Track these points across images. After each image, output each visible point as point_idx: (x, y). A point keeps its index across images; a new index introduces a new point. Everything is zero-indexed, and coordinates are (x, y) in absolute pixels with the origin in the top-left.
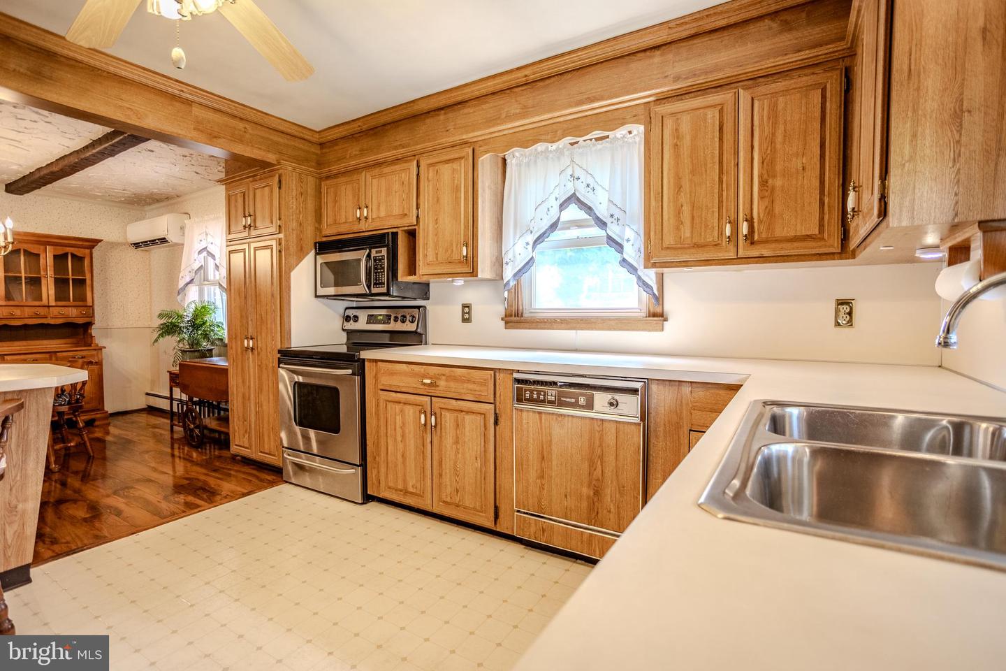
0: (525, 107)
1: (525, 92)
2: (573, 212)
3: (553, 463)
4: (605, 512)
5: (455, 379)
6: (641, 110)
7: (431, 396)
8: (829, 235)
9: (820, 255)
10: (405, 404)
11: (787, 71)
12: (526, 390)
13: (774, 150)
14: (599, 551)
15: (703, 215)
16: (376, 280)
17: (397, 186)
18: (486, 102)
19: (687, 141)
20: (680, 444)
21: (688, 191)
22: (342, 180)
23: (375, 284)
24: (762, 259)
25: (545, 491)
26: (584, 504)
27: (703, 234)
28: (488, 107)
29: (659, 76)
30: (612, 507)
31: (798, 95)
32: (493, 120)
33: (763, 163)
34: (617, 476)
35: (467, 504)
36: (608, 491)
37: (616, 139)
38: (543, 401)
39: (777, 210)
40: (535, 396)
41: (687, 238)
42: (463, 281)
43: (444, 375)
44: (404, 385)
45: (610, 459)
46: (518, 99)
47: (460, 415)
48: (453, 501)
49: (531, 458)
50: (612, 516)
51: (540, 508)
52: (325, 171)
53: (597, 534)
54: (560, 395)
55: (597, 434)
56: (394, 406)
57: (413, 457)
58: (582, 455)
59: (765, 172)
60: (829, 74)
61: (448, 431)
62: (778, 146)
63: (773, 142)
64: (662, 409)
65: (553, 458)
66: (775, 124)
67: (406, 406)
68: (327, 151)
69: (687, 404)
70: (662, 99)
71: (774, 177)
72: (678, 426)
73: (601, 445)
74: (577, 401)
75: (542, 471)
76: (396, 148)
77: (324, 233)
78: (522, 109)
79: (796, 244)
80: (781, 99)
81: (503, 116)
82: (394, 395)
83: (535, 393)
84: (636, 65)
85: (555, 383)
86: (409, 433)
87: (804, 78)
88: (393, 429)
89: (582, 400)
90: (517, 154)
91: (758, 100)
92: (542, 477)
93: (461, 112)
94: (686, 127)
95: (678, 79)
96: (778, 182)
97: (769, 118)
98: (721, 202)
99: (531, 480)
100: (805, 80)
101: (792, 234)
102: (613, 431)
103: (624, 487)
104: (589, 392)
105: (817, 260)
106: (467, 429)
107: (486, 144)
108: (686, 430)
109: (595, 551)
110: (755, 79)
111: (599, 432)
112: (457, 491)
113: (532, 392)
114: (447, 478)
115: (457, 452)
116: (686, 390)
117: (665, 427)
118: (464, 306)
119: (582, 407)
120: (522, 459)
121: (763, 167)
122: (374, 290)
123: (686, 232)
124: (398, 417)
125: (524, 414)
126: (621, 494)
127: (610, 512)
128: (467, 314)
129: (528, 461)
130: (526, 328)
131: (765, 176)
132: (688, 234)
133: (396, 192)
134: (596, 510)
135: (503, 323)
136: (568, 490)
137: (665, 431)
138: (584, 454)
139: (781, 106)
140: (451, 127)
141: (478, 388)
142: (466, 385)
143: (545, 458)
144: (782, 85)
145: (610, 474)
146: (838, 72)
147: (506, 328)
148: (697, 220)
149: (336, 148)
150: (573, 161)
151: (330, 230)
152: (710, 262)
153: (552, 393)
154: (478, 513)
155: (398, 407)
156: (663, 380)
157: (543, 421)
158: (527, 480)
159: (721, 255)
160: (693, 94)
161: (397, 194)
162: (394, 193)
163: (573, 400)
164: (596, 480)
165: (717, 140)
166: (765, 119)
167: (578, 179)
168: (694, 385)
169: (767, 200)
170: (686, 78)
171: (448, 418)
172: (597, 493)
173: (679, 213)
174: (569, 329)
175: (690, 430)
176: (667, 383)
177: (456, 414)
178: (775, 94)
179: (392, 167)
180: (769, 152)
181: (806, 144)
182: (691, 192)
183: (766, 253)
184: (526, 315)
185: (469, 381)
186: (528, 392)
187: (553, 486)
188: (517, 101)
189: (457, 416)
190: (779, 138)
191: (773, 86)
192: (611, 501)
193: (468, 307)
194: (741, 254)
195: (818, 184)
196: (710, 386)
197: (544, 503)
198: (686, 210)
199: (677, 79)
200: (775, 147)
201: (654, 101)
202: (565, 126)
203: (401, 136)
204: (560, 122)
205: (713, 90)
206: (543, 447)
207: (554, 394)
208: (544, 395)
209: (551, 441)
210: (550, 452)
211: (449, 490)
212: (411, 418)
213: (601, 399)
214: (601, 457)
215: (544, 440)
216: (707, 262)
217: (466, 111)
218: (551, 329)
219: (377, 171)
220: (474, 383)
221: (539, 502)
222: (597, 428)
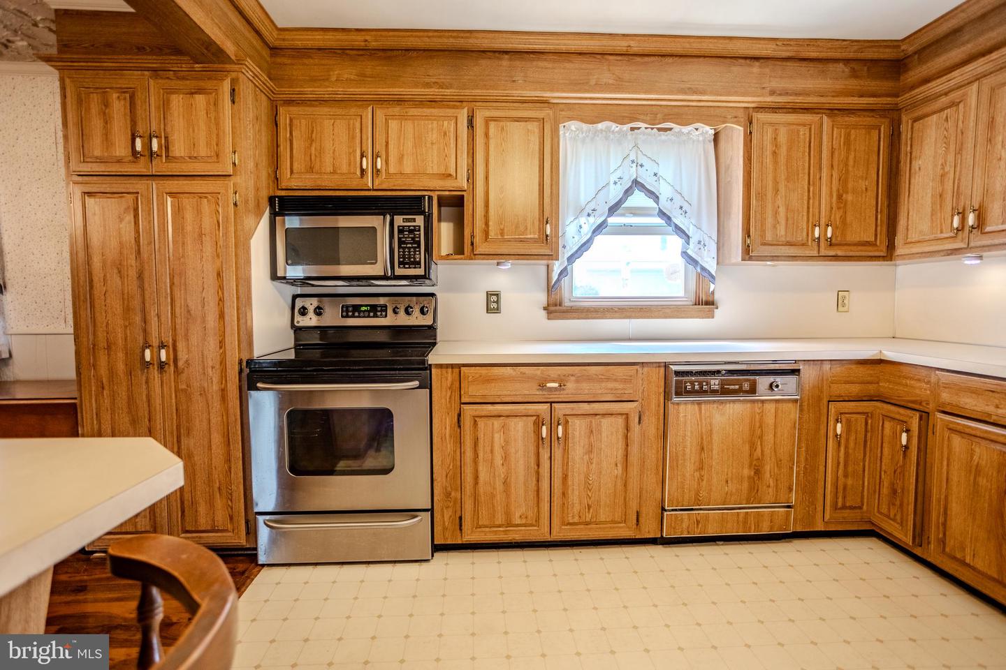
0: (620, 79)
1: (620, 63)
2: (638, 199)
3: (714, 452)
4: (765, 487)
5: (589, 379)
6: (741, 114)
7: (551, 403)
8: (880, 243)
9: (871, 257)
10: (508, 416)
11: (854, 110)
12: (686, 382)
13: (847, 171)
14: (755, 526)
15: (795, 218)
16: (404, 258)
17: (435, 136)
18: (570, 61)
19: (783, 151)
20: (820, 414)
21: (784, 194)
22: (324, 110)
23: (400, 263)
24: (836, 258)
25: (705, 482)
26: (746, 485)
27: (795, 233)
28: (574, 68)
29: (757, 85)
30: (771, 483)
31: (864, 131)
32: (580, 84)
33: (840, 180)
34: (775, 452)
35: (602, 518)
36: (767, 468)
37: (681, 133)
38: (706, 392)
39: (848, 220)
40: (697, 387)
41: (782, 236)
42: (509, 264)
43: (573, 375)
44: (509, 393)
45: (769, 438)
46: (611, 68)
47: (595, 420)
48: (583, 519)
49: (688, 451)
50: (770, 490)
51: (698, 502)
52: (287, 92)
53: (753, 510)
54: (722, 384)
55: (757, 416)
56: (490, 421)
57: (521, 479)
58: (743, 439)
59: (841, 188)
60: (883, 120)
61: (577, 440)
62: (850, 169)
63: (846, 165)
64: (807, 385)
65: (714, 447)
66: (848, 150)
67: (511, 419)
68: (288, 61)
69: (827, 380)
70: (760, 108)
71: (847, 193)
72: (820, 399)
73: (761, 426)
74: (741, 387)
75: (701, 462)
76: (428, 85)
77: (284, 184)
78: (617, 80)
79: (860, 248)
80: (853, 131)
81: (593, 82)
82: (490, 407)
83: (696, 384)
84: (737, 69)
85: (719, 372)
86: (517, 452)
87: (869, 119)
88: (489, 451)
89: (746, 385)
90: (573, 128)
91: (837, 128)
92: (701, 468)
93: (535, 63)
94: (783, 138)
95: (774, 93)
96: (850, 197)
97: (844, 144)
98: (808, 208)
99: (688, 475)
100: (868, 120)
101: (858, 239)
102: (773, 411)
103: (781, 461)
104: (752, 377)
105: (869, 261)
106: (604, 435)
107: (570, 110)
108: (825, 401)
109: (750, 527)
110: (833, 112)
111: (759, 414)
112: (589, 507)
113: (692, 383)
114: (575, 496)
115: (590, 461)
116: (827, 367)
117: (809, 402)
118: (489, 294)
119: (747, 392)
120: (677, 456)
121: (839, 184)
122: (399, 271)
123: (781, 230)
124: (496, 435)
125: (682, 407)
126: (779, 467)
127: (769, 486)
128: (493, 302)
129: (684, 454)
130: (574, 318)
131: (841, 191)
132: (783, 233)
133: (432, 144)
134: (756, 489)
135: (544, 313)
136: (730, 475)
137: (808, 405)
138: (745, 437)
139: (853, 137)
140: (519, 77)
141: (621, 386)
142: (603, 385)
143: (705, 448)
144: (852, 119)
145: (769, 451)
146: (889, 120)
147: (548, 319)
148: (790, 222)
149: (306, 61)
150: (636, 145)
151: (297, 181)
152: (797, 258)
153: (715, 383)
154: (616, 525)
155: (497, 423)
156: (808, 360)
157: (703, 411)
158: (684, 476)
159: (808, 253)
160: (785, 110)
161: (435, 147)
162: (429, 145)
163: (737, 387)
164: (756, 460)
165: (807, 154)
166: (842, 144)
167: (642, 166)
168: (833, 362)
169: (842, 210)
170: (780, 95)
171: (578, 426)
172: (758, 472)
173: (776, 214)
174: (624, 318)
175: (829, 401)
176: (812, 362)
177: (588, 419)
178: (847, 127)
179: (420, 110)
180: (844, 172)
181: (868, 170)
182: (786, 196)
183: (840, 253)
184: (567, 303)
185: (608, 379)
186: (688, 384)
187: (714, 475)
188: (609, 70)
189: (591, 422)
190: (851, 163)
191: (847, 119)
192: (771, 476)
193: (497, 295)
194: (823, 252)
195: (875, 203)
196: (845, 362)
197: (703, 494)
198: (782, 210)
199: (772, 93)
200: (848, 170)
201: (753, 108)
202: (666, 111)
203: (438, 71)
204: (661, 106)
205: (801, 111)
206: (702, 438)
207: (717, 383)
208: (707, 385)
209: (711, 430)
210: (710, 442)
211: (577, 508)
212: (520, 434)
213: (763, 382)
214: (761, 437)
215: (704, 431)
216: (794, 258)
217: (541, 64)
218: (602, 318)
219: (396, 110)
220: (616, 380)
221: (697, 494)
222: (758, 411)
